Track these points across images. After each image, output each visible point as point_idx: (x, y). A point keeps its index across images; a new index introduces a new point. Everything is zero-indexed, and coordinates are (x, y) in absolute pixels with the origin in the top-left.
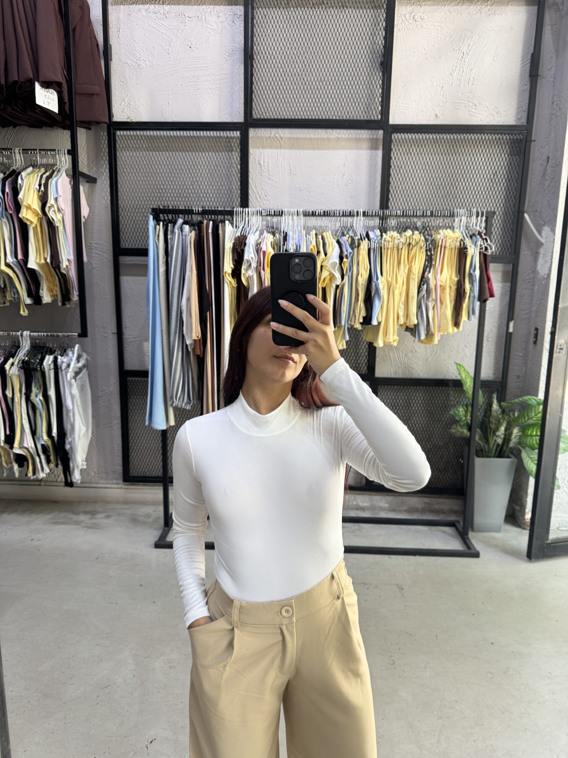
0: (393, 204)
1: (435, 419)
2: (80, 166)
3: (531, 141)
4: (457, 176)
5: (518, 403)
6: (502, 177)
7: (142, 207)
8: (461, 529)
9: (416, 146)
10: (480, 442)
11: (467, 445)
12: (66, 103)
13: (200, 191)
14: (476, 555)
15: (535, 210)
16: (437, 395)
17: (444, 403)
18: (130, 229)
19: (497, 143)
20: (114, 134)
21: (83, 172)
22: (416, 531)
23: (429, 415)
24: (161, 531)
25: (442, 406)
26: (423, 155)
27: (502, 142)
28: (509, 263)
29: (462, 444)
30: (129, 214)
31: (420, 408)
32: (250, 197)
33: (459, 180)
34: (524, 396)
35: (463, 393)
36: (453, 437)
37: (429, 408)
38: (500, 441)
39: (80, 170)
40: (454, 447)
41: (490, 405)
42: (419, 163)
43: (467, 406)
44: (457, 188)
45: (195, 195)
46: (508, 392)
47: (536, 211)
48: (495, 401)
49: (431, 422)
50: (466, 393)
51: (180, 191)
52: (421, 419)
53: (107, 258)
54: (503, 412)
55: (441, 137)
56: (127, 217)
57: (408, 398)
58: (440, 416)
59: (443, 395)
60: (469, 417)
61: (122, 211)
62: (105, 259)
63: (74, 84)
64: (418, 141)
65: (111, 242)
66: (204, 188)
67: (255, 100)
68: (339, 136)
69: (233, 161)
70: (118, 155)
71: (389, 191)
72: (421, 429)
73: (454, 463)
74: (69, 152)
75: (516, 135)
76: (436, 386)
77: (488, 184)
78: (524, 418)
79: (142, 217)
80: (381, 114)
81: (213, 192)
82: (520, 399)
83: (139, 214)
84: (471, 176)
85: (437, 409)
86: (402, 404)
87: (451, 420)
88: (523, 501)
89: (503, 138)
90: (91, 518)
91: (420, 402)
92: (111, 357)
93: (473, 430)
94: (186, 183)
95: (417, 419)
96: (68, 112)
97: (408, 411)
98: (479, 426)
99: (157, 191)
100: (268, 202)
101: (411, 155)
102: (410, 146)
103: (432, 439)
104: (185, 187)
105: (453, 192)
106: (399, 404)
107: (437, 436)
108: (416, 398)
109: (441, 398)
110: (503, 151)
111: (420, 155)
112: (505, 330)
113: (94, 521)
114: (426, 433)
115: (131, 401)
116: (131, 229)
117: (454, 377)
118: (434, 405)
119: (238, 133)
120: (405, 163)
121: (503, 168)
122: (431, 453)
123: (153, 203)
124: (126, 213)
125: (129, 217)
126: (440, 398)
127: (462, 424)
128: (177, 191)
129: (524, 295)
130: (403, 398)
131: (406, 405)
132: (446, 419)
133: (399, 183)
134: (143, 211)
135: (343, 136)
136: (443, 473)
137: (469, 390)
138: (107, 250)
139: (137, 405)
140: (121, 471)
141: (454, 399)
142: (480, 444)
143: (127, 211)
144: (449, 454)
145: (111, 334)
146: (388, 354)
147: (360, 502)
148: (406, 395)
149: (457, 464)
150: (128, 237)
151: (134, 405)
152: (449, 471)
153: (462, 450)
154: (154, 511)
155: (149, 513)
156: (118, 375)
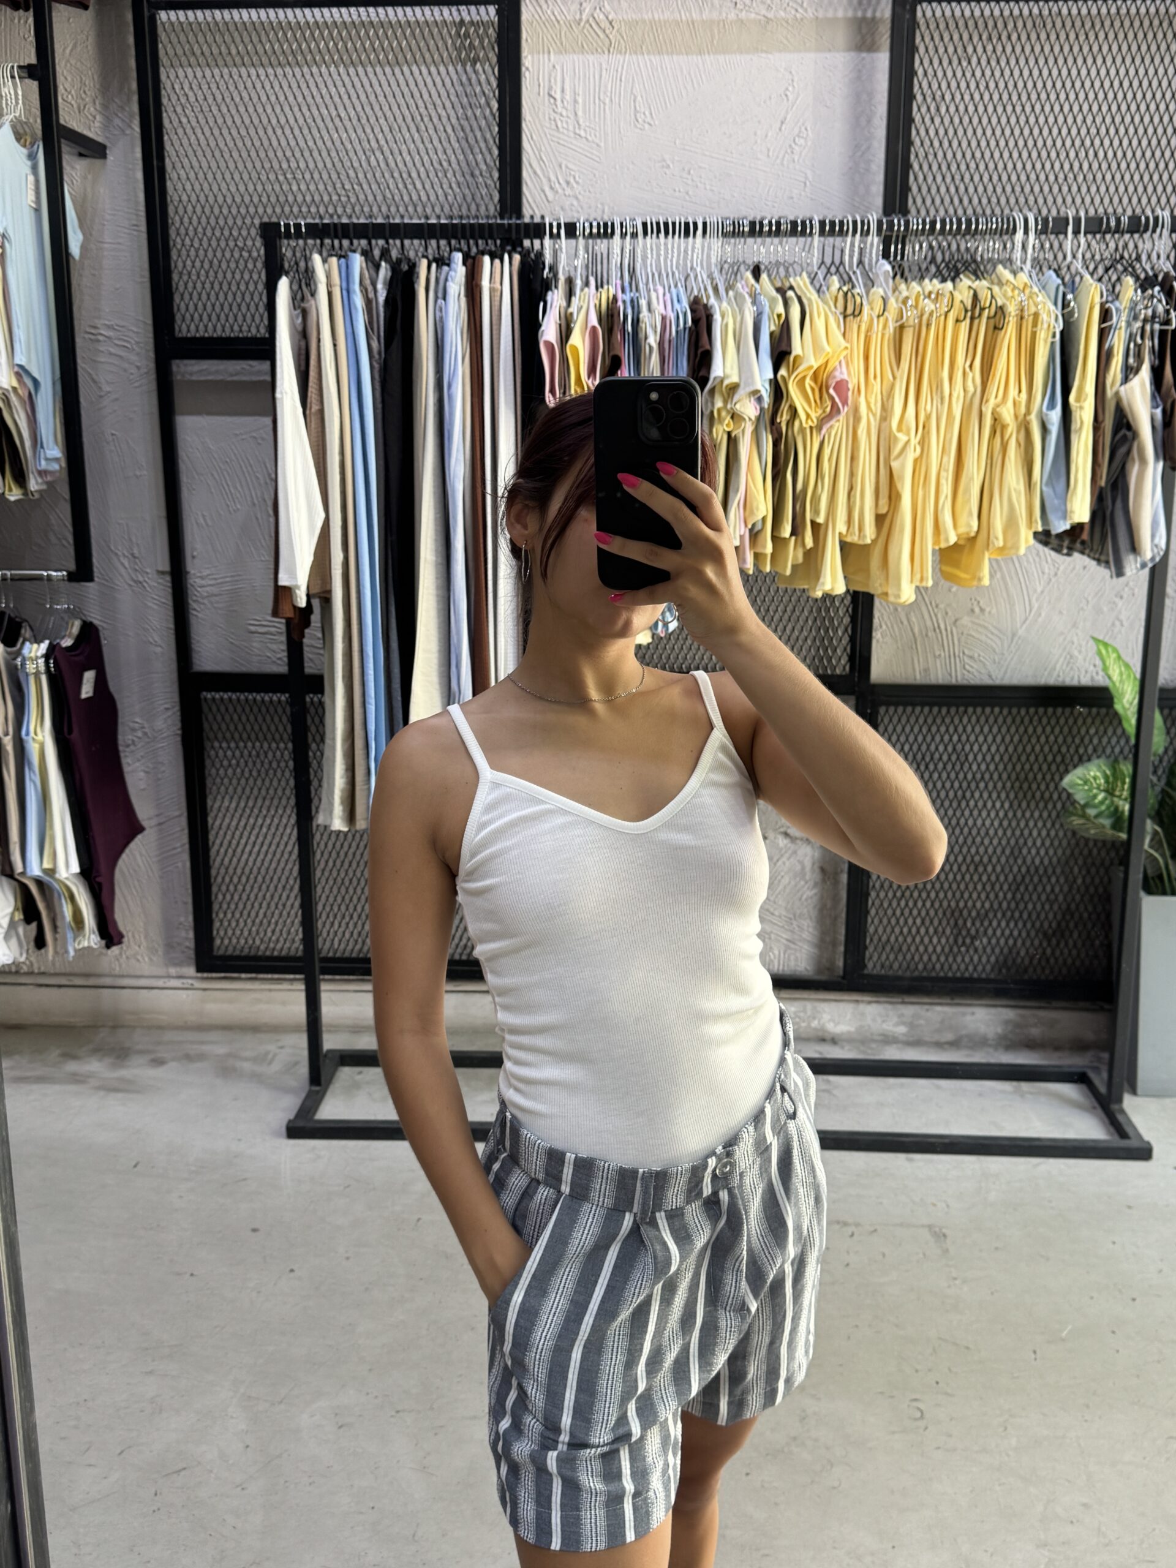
0: (919, 201)
1: (1033, 796)
2: (61, 112)
4: (1099, 120)
7: (230, 222)
10: (1156, 855)
11: (1121, 862)
14: (1143, 1153)
16: (1039, 730)
17: (1059, 751)
18: (199, 285)
20: (153, 20)
21: (69, 126)
22: (980, 1095)
23: (1017, 784)
24: (303, 1095)
25: (1054, 760)
26: (1003, 63)
29: (1107, 863)
30: (196, 245)
31: (992, 767)
32: (525, 189)
33: (1103, 131)
35: (1111, 720)
37: (1018, 767)
39: (62, 121)
40: (1084, 872)
42: (992, 85)
44: (1096, 155)
45: (374, 186)
49: (1024, 805)
50: (1120, 723)
51: (334, 176)
52: (994, 795)
53: (138, 368)
55: (1055, 9)
56: (193, 253)
57: (959, 740)
58: (1047, 787)
59: (1057, 730)
61: (178, 234)
62: (134, 370)
64: (991, 24)
65: (150, 321)
66: (400, 164)
68: (771, 14)
69: (478, 89)
70: (163, 77)
71: (907, 166)
72: (996, 823)
73: (1086, 915)
74: (32, 72)
76: (1037, 706)
79: (232, 251)
83: (223, 244)
85: (1040, 769)
86: (945, 758)
90: (115, 1067)
91: (993, 749)
92: (156, 637)
95: (985, 795)
97: (961, 776)
98: (1153, 813)
99: (272, 177)
100: (575, 203)
101: (969, 62)
102: (966, 37)
103: (1025, 851)
105: (1086, 166)
106: (937, 756)
107: (1039, 843)
108: (981, 739)
109: (1052, 738)
111: (993, 63)
113: (123, 1073)
114: (1009, 833)
115: (212, 753)
116: (203, 284)
117: (1085, 681)
118: (1032, 758)
119: (491, 12)
120: (954, 84)
122: (1022, 889)
123: (261, 210)
124: (187, 241)
125: (197, 250)
126: (1047, 738)
128: (325, 176)
130: (946, 738)
131: (954, 758)
133: (936, 144)
134: (235, 233)
135: (781, 14)
136: (1054, 941)
137: (1127, 712)
138: (137, 343)
139: (230, 765)
140: (191, 944)
141: (1087, 740)
142: (1156, 859)
143: (191, 233)
144: (1070, 890)
145: (155, 576)
146: (905, 622)
147: (830, 1021)
148: (956, 730)
149: (1094, 916)
150: (196, 306)
151: (222, 765)
152: (1071, 935)
153: (1106, 879)
154: (282, 1047)
155: (267, 1053)
156: (175, 688)
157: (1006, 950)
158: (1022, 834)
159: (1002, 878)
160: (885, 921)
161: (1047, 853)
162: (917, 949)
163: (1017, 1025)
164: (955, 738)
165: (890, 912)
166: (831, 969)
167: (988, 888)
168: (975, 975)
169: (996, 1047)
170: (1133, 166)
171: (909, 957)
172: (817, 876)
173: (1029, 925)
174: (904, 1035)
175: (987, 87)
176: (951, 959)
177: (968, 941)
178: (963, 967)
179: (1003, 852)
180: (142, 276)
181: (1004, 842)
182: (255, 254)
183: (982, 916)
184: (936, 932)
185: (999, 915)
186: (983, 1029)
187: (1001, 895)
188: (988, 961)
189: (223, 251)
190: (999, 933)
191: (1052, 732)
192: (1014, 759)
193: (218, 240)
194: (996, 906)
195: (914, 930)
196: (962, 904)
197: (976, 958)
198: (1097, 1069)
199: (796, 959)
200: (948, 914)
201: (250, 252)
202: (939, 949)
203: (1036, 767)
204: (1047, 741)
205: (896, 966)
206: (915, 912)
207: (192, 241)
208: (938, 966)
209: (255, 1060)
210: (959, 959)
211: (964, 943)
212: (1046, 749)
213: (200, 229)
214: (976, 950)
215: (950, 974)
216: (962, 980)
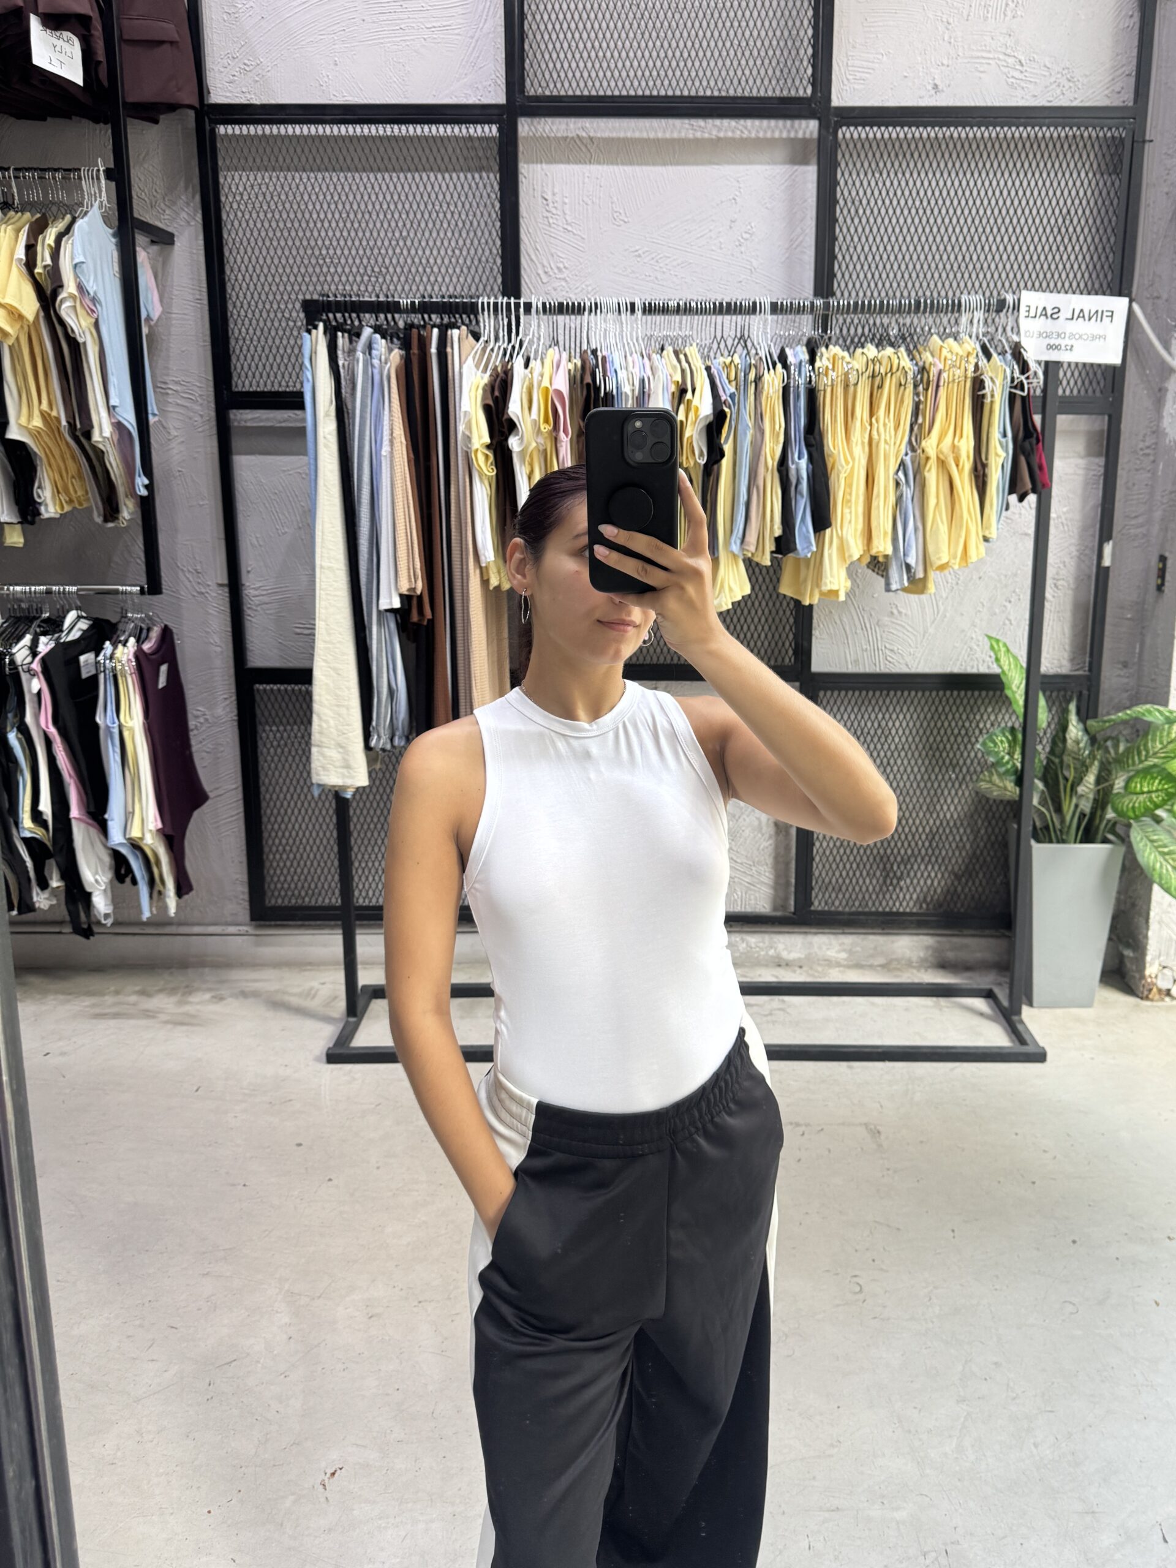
0: (843, 285)
1: (944, 763)
2: (135, 206)
3: (1144, 142)
4: (984, 221)
5: (1124, 722)
6: (1083, 222)
8: (1005, 1003)
9: (893, 155)
10: (1043, 810)
11: (1015, 816)
12: (100, 62)
13: (409, 261)
14: (1040, 1057)
15: (1155, 294)
16: (947, 709)
17: (964, 726)
18: (252, 349)
19: (1070, 146)
20: (213, 132)
21: (143, 219)
22: (907, 1010)
23: (931, 753)
24: (341, 1025)
25: (959, 733)
27: (1081, 145)
28: (1102, 414)
29: (1004, 816)
30: (250, 316)
31: (910, 739)
32: (523, 272)
33: (988, 230)
34: (1137, 704)
35: (1004, 703)
36: (984, 802)
37: (931, 739)
38: (1086, 806)
39: (136, 215)
40: (986, 824)
41: (1063, 727)
43: (1013, 730)
44: (983, 248)
45: (399, 270)
46: (1103, 698)
47: (1158, 298)
48: (1073, 718)
49: (937, 769)
50: (1010, 703)
51: (365, 261)
52: (913, 762)
53: (201, 416)
54: (1093, 740)
55: (948, 134)
56: (247, 322)
57: (883, 718)
58: (955, 755)
59: (961, 709)
60: (1017, 755)
61: (235, 306)
62: (198, 418)
63: (118, 19)
64: (897, 145)
65: (211, 377)
66: (420, 252)
67: (531, 54)
68: (722, 135)
69: (484, 193)
70: (222, 180)
71: (833, 257)
72: (915, 785)
73: (988, 859)
74: (109, 174)
75: (1110, 129)
76: (945, 690)
77: (1051, 239)
78: (1139, 754)
79: (280, 321)
80: (813, 85)
81: (439, 261)
82: (1128, 712)
83: (272, 315)
84: (1015, 221)
85: (949, 740)
86: (872, 732)
87: (979, 763)
88: (1141, 937)
89: (1082, 136)
90: (181, 1003)
92: (216, 639)
93: (1026, 783)
94: (379, 243)
96: (106, 83)
97: (886, 747)
98: (1040, 775)
99: (313, 261)
100: (564, 284)
101: (881, 174)
102: (878, 155)
103: (938, 807)
104: (376, 251)
105: (975, 257)
106: (866, 730)
107: (949, 801)
108: (901, 717)
109: (957, 715)
110: (1084, 165)
111: (900, 175)
112: (1095, 562)
113: (188, 1009)
114: (925, 793)
115: (264, 735)
116: (256, 348)
117: (983, 669)
118: (942, 732)
119: (494, 128)
120: (869, 192)
121: (1084, 202)
122: (937, 838)
123: (304, 288)
124: (243, 313)
125: (250, 321)
126: (954, 715)
127: (1002, 770)
128: (358, 261)
129: (1134, 485)
130: (873, 716)
131: (879, 732)
132: (968, 762)
133: (856, 239)
134: (283, 306)
135: (730, 134)
136: (964, 880)
137: (1017, 696)
138: (201, 396)
139: (279, 745)
140: (246, 897)
141: (985, 717)
142: (1043, 813)
143: (246, 306)
144: (975, 839)
145: (216, 587)
146: (838, 622)
147: (784, 949)
148: (880, 710)
149: (995, 860)
150: (250, 366)
151: (272, 746)
152: (977, 876)
153: (1003, 830)
154: (323, 984)
155: (311, 989)
156: (232, 680)
157: (925, 889)
158: (936, 793)
159: (921, 829)
160: (827, 866)
161: (956, 809)
162: (854, 889)
163: (937, 951)
164: (880, 716)
165: (831, 859)
166: (784, 907)
167: (910, 838)
168: (901, 910)
169: (918, 968)
170: (1012, 258)
171: (847, 896)
172: (772, 830)
173: (943, 868)
174: (845, 960)
175: (895, 194)
176: (881, 896)
177: (895, 881)
178: (891, 903)
179: (921, 808)
180: (204, 341)
181: (921, 800)
182: (299, 324)
183: (905, 861)
184: (868, 874)
185: (919, 860)
186: (908, 953)
187: (920, 843)
188: (911, 898)
189: (272, 321)
190: (919, 875)
191: (957, 710)
192: (928, 733)
193: (268, 312)
194: (916, 852)
195: (851, 873)
196: (889, 851)
197: (901, 896)
198: (1000, 984)
199: (756, 899)
200: (878, 859)
201: (295, 322)
202: (871, 888)
203: (945, 739)
204: (954, 718)
205: (837, 903)
206: (852, 858)
207: (246, 312)
208: (870, 904)
209: (300, 995)
210: (888, 896)
211: (891, 883)
212: (953, 724)
213: (253, 303)
214: (901, 889)
215: (880, 909)
216: (891, 914)
